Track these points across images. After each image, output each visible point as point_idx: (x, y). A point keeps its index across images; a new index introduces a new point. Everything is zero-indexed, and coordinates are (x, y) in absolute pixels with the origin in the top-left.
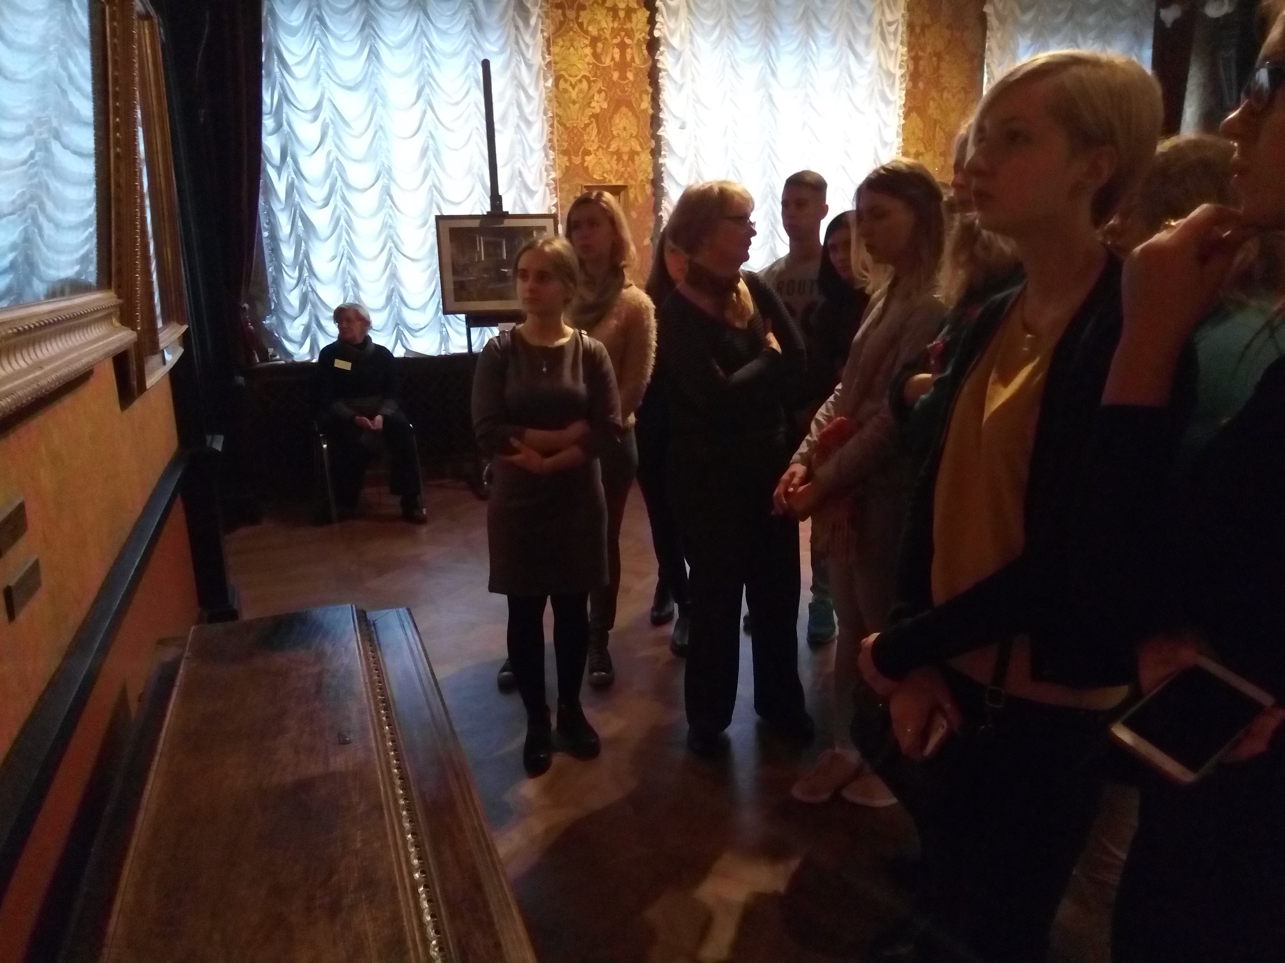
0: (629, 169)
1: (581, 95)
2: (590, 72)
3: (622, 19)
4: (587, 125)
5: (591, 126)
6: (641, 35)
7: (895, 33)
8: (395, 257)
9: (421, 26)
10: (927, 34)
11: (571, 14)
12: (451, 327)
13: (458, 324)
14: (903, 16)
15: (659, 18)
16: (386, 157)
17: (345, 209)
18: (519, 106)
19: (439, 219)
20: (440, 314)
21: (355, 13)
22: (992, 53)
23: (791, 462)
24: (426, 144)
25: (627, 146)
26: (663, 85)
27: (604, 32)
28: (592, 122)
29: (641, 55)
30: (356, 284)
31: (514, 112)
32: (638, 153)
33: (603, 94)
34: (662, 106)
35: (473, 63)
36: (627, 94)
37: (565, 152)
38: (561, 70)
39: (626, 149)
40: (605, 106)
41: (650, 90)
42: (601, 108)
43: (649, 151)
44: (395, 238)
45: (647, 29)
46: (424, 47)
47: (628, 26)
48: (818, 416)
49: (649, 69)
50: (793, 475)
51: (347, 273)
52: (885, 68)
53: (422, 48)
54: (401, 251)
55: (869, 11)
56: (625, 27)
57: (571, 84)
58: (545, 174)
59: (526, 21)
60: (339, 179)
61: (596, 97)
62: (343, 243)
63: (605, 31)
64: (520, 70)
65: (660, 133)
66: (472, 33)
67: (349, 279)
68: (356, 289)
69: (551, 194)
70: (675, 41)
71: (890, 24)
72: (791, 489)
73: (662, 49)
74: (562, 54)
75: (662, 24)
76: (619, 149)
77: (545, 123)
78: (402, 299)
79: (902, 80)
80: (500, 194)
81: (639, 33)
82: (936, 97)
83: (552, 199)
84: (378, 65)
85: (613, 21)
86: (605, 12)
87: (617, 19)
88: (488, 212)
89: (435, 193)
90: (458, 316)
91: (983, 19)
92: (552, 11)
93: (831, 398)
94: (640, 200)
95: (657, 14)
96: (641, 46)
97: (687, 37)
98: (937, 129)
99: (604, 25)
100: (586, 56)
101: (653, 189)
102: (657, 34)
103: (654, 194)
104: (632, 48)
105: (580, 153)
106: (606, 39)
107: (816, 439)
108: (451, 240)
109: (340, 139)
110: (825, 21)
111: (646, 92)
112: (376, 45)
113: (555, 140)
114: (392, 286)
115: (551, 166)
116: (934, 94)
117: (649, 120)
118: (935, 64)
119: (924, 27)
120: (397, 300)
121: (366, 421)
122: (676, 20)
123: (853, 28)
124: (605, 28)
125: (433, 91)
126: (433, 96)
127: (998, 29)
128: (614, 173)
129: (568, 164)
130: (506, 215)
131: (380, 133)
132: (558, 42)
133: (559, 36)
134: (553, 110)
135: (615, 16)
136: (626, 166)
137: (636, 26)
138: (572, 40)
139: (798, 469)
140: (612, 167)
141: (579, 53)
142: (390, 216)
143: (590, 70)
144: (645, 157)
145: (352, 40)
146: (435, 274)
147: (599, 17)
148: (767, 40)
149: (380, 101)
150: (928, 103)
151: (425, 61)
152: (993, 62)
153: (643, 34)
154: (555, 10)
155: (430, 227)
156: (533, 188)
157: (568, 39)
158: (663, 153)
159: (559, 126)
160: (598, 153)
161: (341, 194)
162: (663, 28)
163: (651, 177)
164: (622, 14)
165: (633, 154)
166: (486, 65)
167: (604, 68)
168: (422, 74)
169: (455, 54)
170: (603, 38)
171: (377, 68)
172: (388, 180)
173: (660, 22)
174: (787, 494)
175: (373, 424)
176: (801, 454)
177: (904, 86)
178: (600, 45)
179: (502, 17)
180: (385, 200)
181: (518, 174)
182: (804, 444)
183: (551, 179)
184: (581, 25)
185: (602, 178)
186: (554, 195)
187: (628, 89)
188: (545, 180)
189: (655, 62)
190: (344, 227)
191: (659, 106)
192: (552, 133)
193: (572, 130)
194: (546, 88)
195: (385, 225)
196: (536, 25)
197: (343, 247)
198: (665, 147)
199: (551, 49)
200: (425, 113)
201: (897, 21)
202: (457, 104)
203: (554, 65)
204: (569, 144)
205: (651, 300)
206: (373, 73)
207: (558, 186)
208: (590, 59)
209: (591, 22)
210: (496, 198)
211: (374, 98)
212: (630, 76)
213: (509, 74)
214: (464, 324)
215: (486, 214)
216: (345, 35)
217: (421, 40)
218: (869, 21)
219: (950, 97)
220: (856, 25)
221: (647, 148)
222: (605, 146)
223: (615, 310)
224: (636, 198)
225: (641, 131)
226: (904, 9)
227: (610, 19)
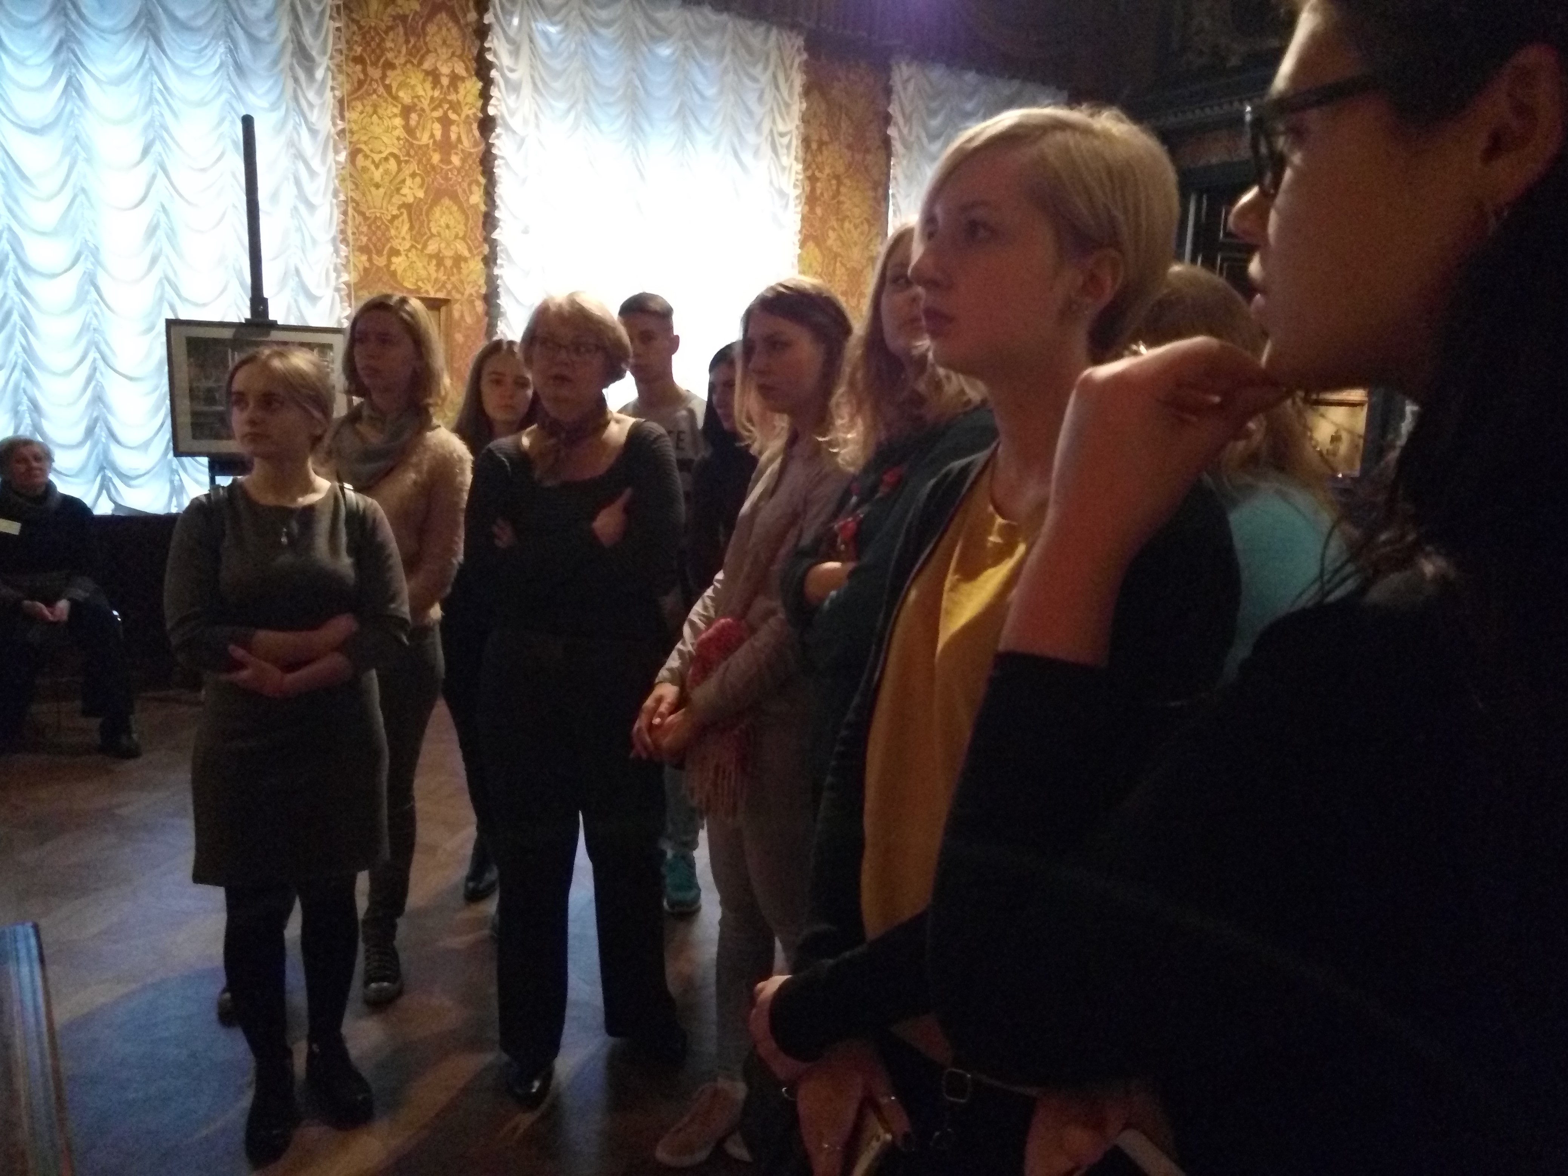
0: (453, 279)
1: (387, 179)
2: (400, 149)
3: (445, 87)
4: (395, 217)
5: (400, 219)
6: (471, 109)
7: (788, 147)
8: (101, 373)
9: (150, 59)
10: (825, 153)
11: (375, 73)
12: (188, 475)
13: (198, 470)
14: (797, 127)
15: (494, 92)
16: (91, 232)
17: (21, 300)
18: (298, 183)
19: (171, 324)
20: (171, 454)
21: (45, 30)
22: (897, 184)
23: (657, 681)
24: (155, 221)
25: (452, 249)
26: (499, 176)
27: (421, 102)
28: (402, 214)
29: (471, 135)
30: (35, 407)
31: (289, 191)
32: (466, 260)
33: (418, 180)
34: (498, 202)
35: (229, 118)
36: (451, 183)
37: (363, 249)
38: (358, 142)
39: (449, 253)
40: (421, 194)
41: (483, 181)
42: (415, 197)
43: (480, 257)
44: (103, 347)
45: (480, 103)
46: (155, 87)
47: (453, 97)
48: (693, 616)
49: (480, 155)
50: (659, 700)
51: (21, 391)
52: (777, 186)
53: (152, 90)
54: (111, 365)
55: (758, 118)
56: (449, 98)
57: (373, 162)
58: (333, 275)
59: (310, 72)
60: (12, 257)
61: (409, 182)
62: (17, 347)
63: (423, 100)
64: (298, 134)
65: (495, 235)
66: (230, 79)
67: (25, 400)
68: (35, 415)
69: (342, 301)
70: (515, 122)
71: (782, 135)
72: (657, 721)
73: (498, 130)
74: (362, 122)
75: (498, 100)
76: (440, 251)
77: (335, 207)
78: (112, 435)
79: (798, 201)
80: (265, 295)
81: (467, 107)
82: (836, 226)
83: (343, 309)
84: (81, 104)
85: (433, 88)
86: (421, 76)
87: (439, 86)
88: (246, 320)
89: (168, 288)
90: (198, 459)
91: (886, 142)
92: (347, 65)
93: (709, 592)
94: (469, 320)
95: (492, 87)
96: (471, 124)
97: (532, 118)
98: (838, 264)
99: (421, 93)
100: (395, 128)
101: (486, 307)
102: (491, 111)
103: (487, 313)
104: (458, 126)
105: (385, 252)
106: (423, 110)
107: (690, 648)
108: (190, 354)
109: (16, 200)
110: (706, 122)
111: (478, 184)
112: (78, 76)
113: (349, 232)
114: (95, 414)
115: (343, 265)
116: (834, 223)
117: (481, 219)
118: (834, 188)
119: (821, 144)
120: (103, 434)
121: (41, 609)
122: (518, 97)
123: (740, 135)
124: (422, 96)
125: (166, 148)
126: (168, 156)
127: (904, 156)
128: (432, 283)
129: (367, 265)
130: (273, 325)
131: (81, 198)
132: (357, 107)
133: (357, 98)
134: (347, 194)
135: (436, 82)
136: (450, 275)
137: (465, 97)
138: (375, 107)
139: (667, 691)
140: (429, 274)
141: (386, 124)
142: (95, 315)
143: (400, 147)
144: (476, 266)
145: (40, 65)
146: (164, 401)
147: (413, 81)
148: (634, 137)
149: (83, 155)
150: (827, 231)
151: (156, 108)
152: (898, 192)
153: (474, 110)
154: (351, 64)
155: (159, 333)
156: (315, 291)
157: (371, 103)
158: (499, 261)
159: (356, 215)
160: (410, 255)
161: (15, 278)
162: (500, 105)
163: (483, 290)
164: (445, 81)
165: (458, 260)
166: (248, 122)
167: (420, 147)
168: (150, 124)
169: (202, 103)
170: (418, 108)
171: (79, 108)
172: (93, 264)
173: (496, 97)
174: (651, 727)
175: (52, 613)
176: (671, 670)
177: (799, 209)
178: (414, 116)
179: (275, 62)
180: (88, 292)
181: (295, 272)
182: (674, 654)
183: (342, 282)
184: (388, 88)
185: (416, 287)
186: (346, 304)
187: (452, 176)
188: (333, 283)
189: (489, 147)
190: (18, 326)
191: (494, 202)
192: (345, 222)
193: (374, 221)
194: (337, 163)
195: (85, 328)
196: (324, 80)
197: (16, 353)
198: (502, 255)
199: (347, 114)
200: (154, 177)
201: (790, 132)
202: (203, 170)
203: (350, 135)
204: (370, 240)
205: (468, 449)
206: (72, 112)
207: (353, 293)
208: (400, 132)
209: (401, 85)
210: (258, 302)
211: (74, 149)
212: (456, 160)
213: (282, 139)
214: (207, 470)
215: (243, 321)
216: (30, 57)
217: (149, 78)
218: (758, 128)
219: (851, 227)
220: (743, 130)
221: (478, 254)
222: (419, 247)
223: (414, 459)
224: (462, 316)
225: (469, 230)
226: (799, 120)
227: (428, 85)
